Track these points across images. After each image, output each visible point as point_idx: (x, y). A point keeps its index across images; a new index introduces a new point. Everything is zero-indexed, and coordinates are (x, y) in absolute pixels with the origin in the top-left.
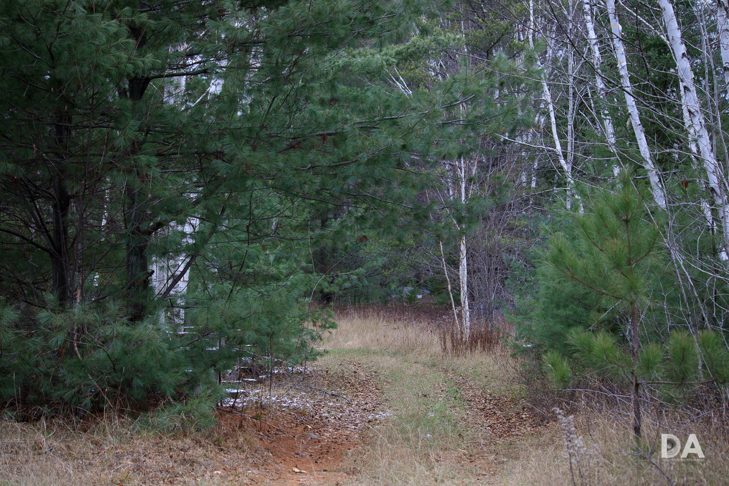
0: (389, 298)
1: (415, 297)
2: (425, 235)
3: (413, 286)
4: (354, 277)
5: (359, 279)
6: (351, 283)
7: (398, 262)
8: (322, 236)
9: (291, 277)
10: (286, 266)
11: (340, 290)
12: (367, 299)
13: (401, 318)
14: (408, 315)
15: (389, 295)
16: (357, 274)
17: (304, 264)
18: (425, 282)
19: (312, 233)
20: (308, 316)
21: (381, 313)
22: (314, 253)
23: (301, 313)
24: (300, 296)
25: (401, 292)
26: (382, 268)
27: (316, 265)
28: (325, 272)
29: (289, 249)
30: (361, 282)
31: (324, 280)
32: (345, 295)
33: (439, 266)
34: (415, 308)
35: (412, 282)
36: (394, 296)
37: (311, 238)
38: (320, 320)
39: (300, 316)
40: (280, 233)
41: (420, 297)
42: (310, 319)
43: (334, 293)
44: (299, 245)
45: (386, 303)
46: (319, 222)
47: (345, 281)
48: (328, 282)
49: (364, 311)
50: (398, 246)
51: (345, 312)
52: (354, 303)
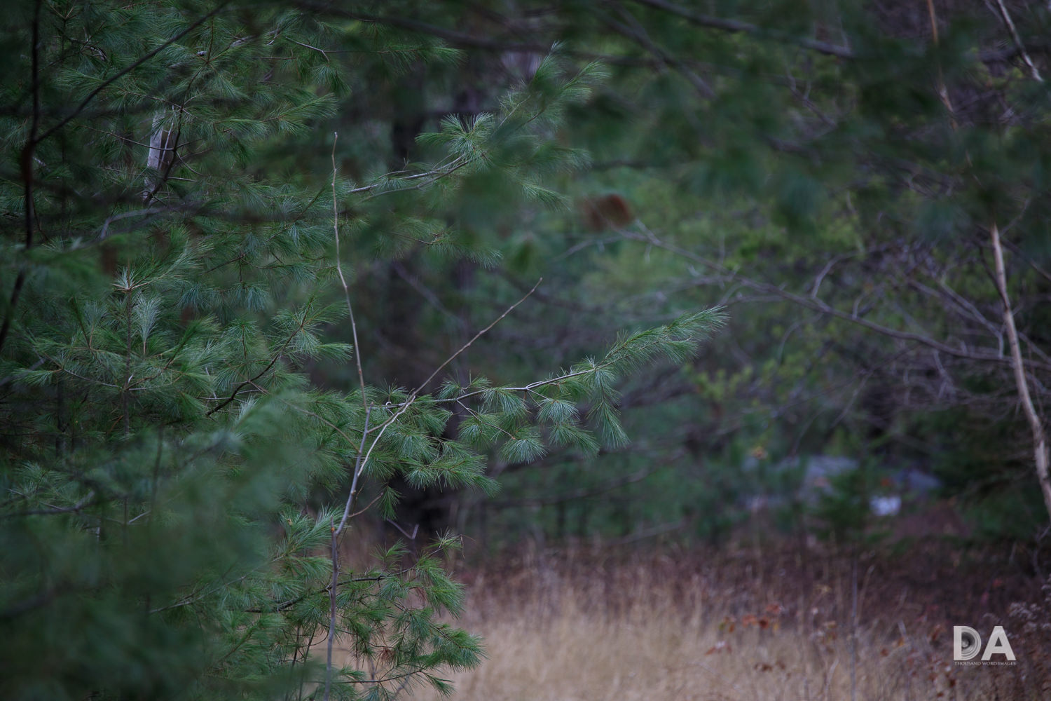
0: (731, 513)
1: (866, 506)
2: (914, 196)
3: (853, 454)
4: (560, 407)
5: (583, 418)
6: (544, 438)
7: (777, 331)
8: (400, 204)
9: (247, 406)
10: (220, 350)
11: (488, 472)
12: (622, 515)
13: (793, 613)
14: (831, 596)
15: (730, 496)
16: (575, 394)
17: (309, 343)
18: (913, 432)
19: (348, 187)
20: (328, 604)
21: (696, 587)
22: (361, 287)
23: (295, 588)
24: (289, 501)
25: (791, 483)
26: (696, 362)
27: (368, 350)
28: (411, 385)
29: (233, 268)
30: (596, 434)
31: (411, 421)
32: (512, 498)
33: (985, 353)
34: (864, 566)
35: (847, 433)
36: (756, 504)
37: (348, 213)
38: (388, 623)
39: (287, 605)
40: (189, 183)
41: (886, 506)
42: (338, 619)
43: (460, 488)
44: (286, 247)
45: (716, 537)
46: (380, 131)
47: (512, 426)
48: (432, 434)
49: (609, 579)
50: (774, 250)
51: (514, 581)
52: (555, 538)
